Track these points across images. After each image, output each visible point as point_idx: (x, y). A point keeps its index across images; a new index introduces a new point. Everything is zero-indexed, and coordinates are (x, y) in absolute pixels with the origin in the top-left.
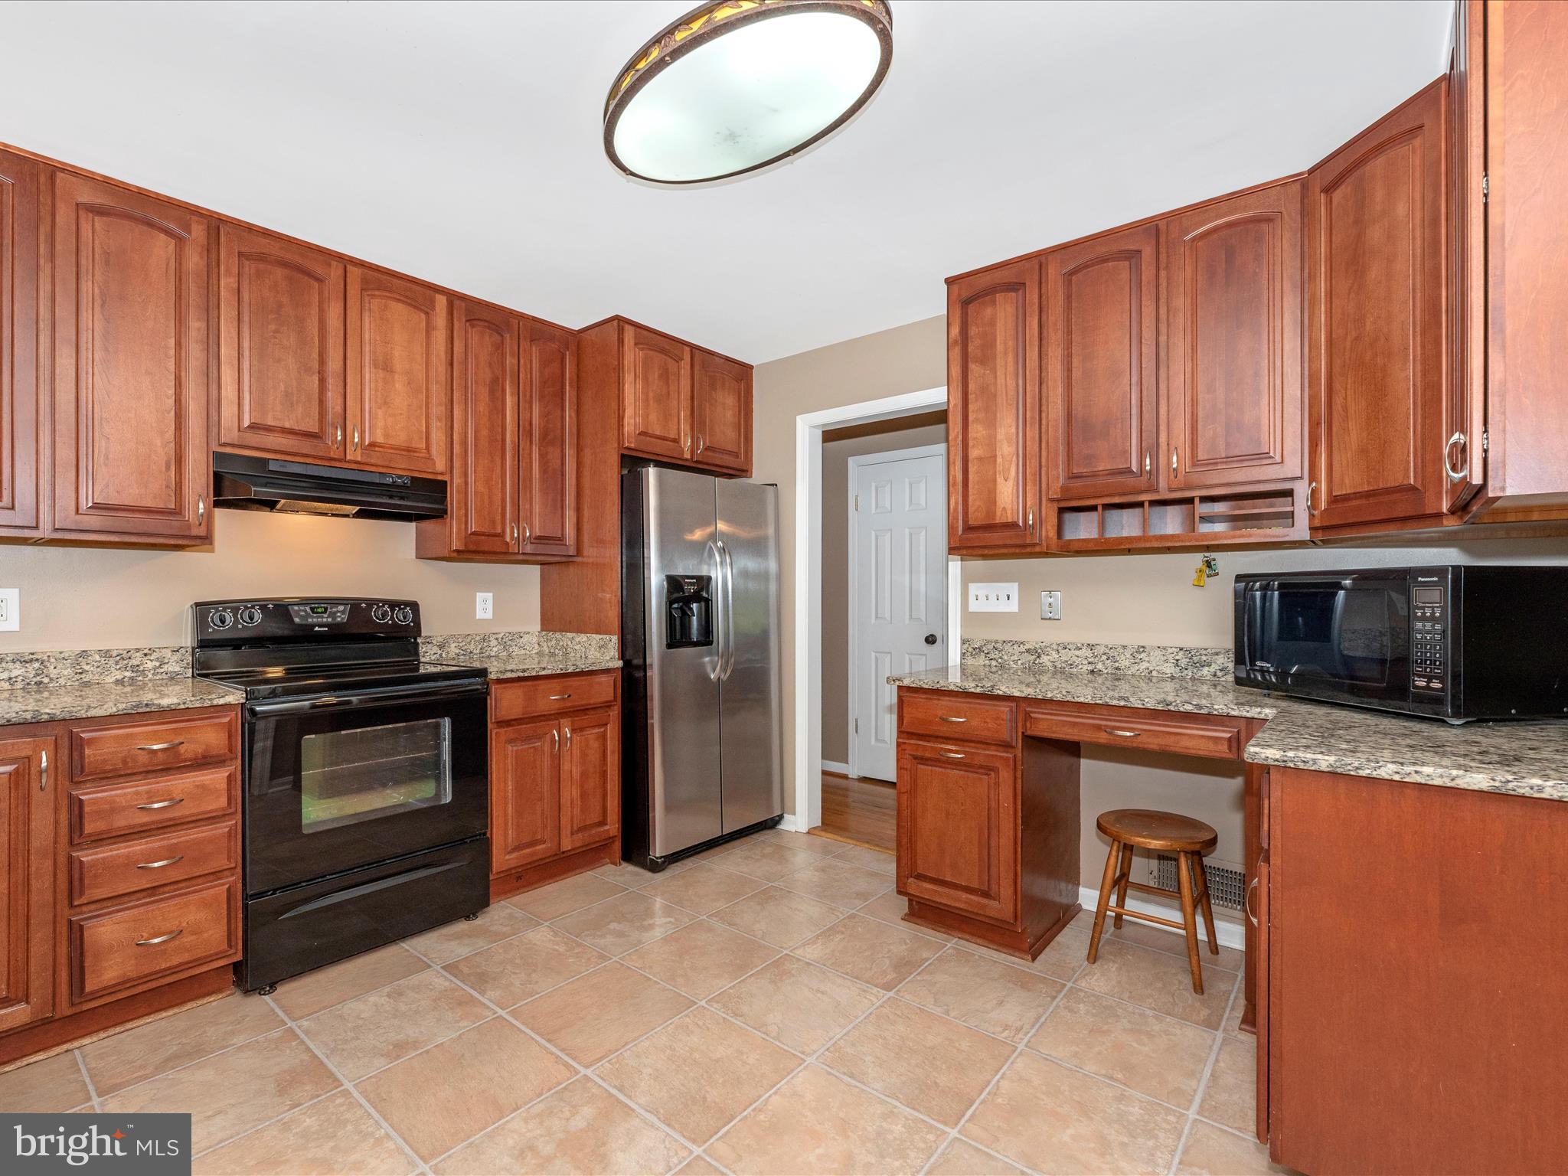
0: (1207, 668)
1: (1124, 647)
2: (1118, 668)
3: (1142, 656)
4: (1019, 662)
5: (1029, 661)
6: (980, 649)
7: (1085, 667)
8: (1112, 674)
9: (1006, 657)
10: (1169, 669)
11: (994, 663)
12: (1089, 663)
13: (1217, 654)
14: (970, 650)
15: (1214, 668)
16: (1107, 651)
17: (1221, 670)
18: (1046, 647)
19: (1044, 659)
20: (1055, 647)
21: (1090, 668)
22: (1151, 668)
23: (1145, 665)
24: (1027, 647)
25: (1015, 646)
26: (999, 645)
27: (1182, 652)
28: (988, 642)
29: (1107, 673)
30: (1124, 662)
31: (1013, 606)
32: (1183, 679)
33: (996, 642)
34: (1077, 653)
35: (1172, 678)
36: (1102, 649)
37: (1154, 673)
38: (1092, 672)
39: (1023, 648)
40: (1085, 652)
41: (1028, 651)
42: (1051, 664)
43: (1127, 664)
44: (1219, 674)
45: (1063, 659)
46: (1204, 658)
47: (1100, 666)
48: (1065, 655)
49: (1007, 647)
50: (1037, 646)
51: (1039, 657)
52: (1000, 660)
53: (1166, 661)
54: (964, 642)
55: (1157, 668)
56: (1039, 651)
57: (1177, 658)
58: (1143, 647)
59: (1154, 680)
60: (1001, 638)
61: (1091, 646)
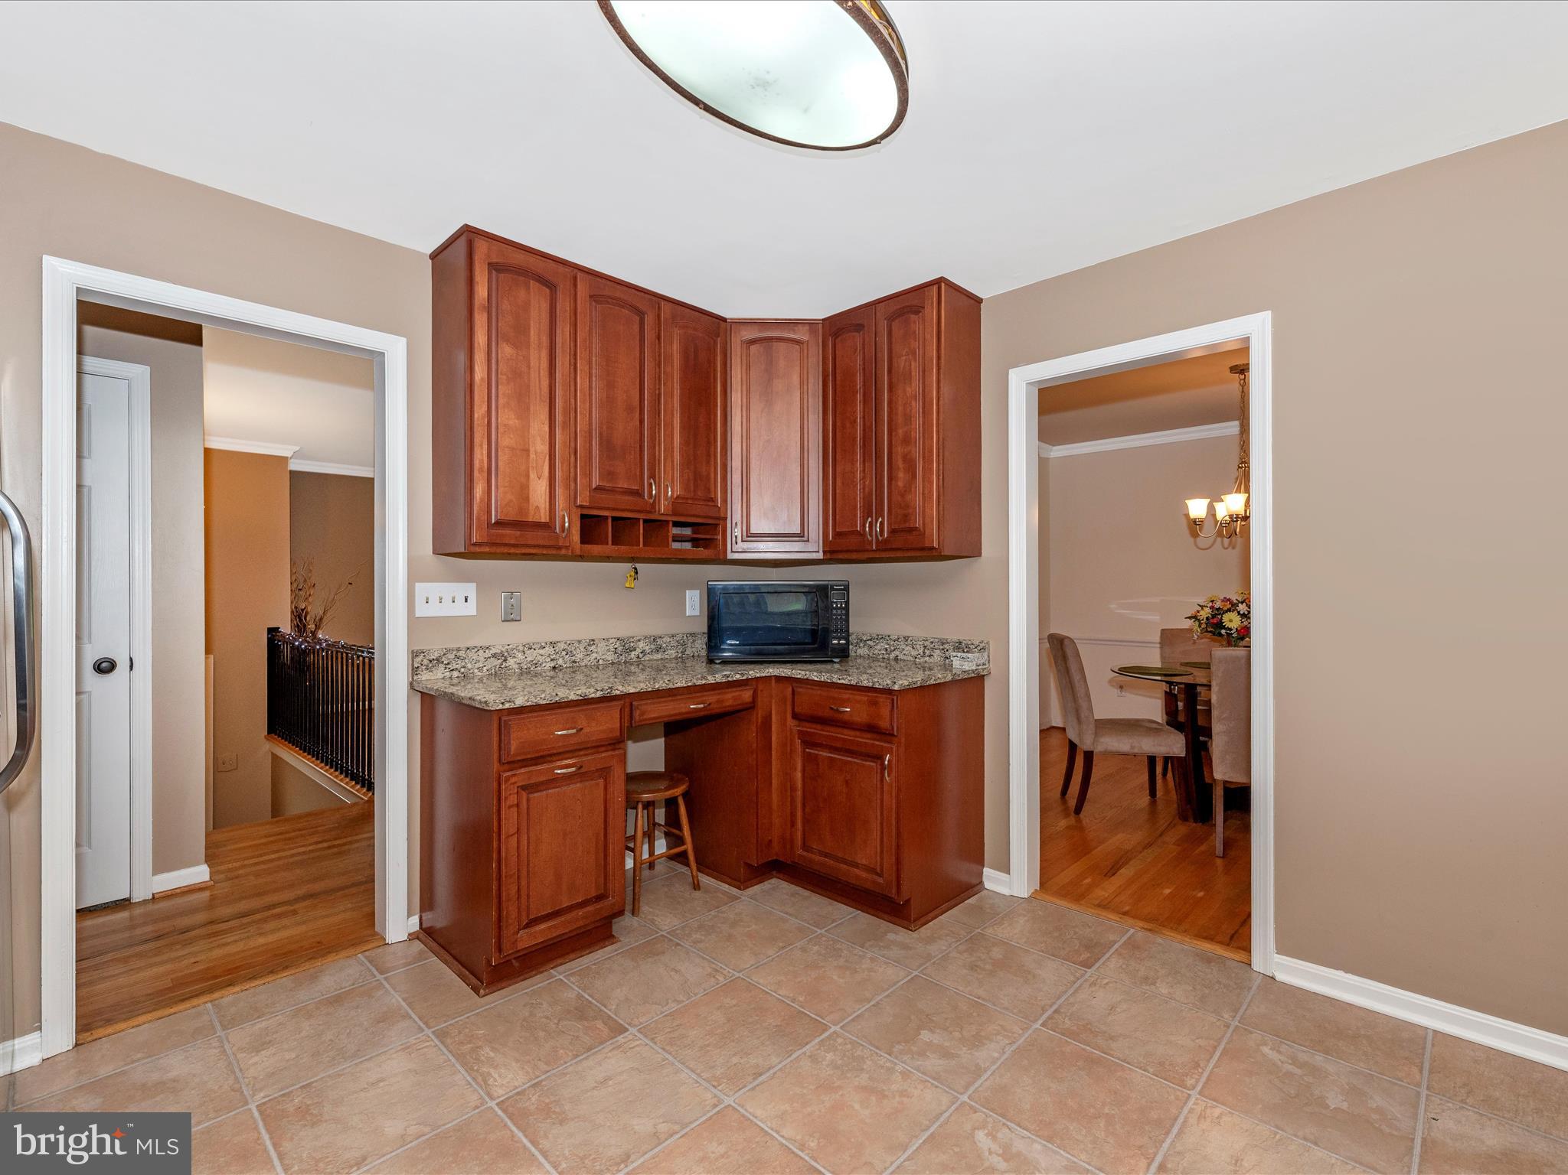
0: (633, 653)
1: (579, 642)
2: (575, 662)
3: (593, 647)
4: (485, 669)
5: (495, 666)
6: (438, 660)
7: (548, 665)
8: (570, 667)
9: (469, 666)
10: (611, 657)
11: (456, 674)
12: (552, 660)
13: (639, 640)
14: (426, 662)
15: (638, 651)
16: (566, 647)
17: (641, 653)
18: (513, 649)
19: (511, 662)
20: (521, 648)
21: (552, 665)
22: (599, 658)
23: (595, 655)
24: (493, 651)
25: (481, 651)
26: (462, 654)
27: (619, 642)
28: (449, 650)
29: (566, 668)
30: (579, 656)
31: (471, 609)
32: (619, 663)
33: (458, 650)
34: (542, 652)
35: (613, 663)
36: (562, 646)
37: (601, 662)
38: (554, 668)
39: (488, 654)
40: (549, 650)
41: (494, 656)
42: (517, 666)
43: (581, 656)
44: (641, 655)
45: (529, 659)
46: (632, 644)
47: (560, 662)
48: (531, 655)
49: (472, 654)
50: (503, 650)
51: (505, 660)
52: (462, 670)
53: (609, 650)
54: (414, 654)
55: (603, 657)
56: (506, 654)
57: (616, 646)
58: (593, 640)
59: (600, 668)
60: (463, 645)
61: (553, 644)
